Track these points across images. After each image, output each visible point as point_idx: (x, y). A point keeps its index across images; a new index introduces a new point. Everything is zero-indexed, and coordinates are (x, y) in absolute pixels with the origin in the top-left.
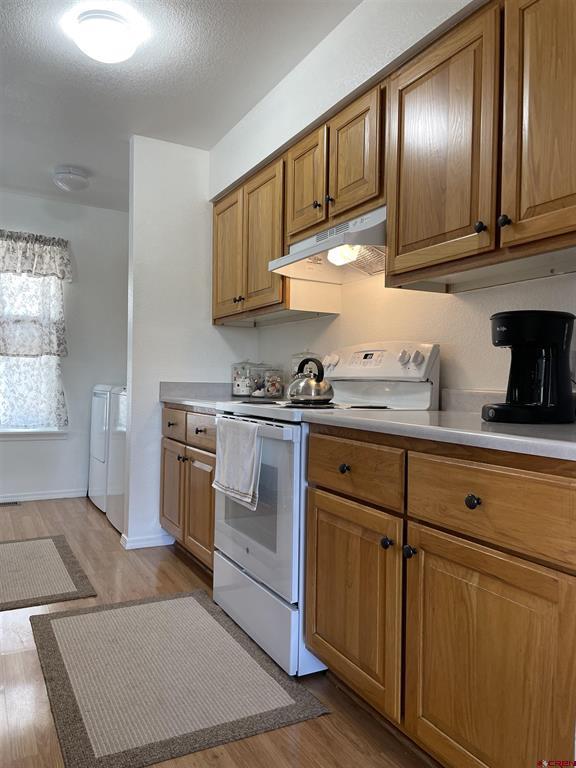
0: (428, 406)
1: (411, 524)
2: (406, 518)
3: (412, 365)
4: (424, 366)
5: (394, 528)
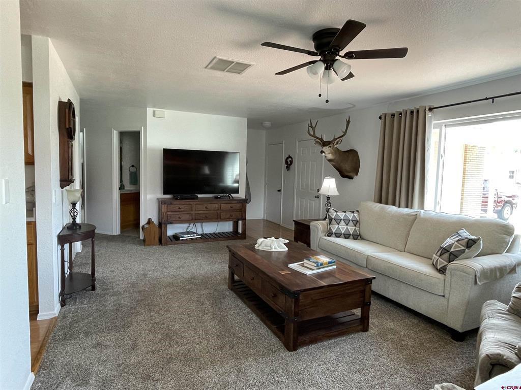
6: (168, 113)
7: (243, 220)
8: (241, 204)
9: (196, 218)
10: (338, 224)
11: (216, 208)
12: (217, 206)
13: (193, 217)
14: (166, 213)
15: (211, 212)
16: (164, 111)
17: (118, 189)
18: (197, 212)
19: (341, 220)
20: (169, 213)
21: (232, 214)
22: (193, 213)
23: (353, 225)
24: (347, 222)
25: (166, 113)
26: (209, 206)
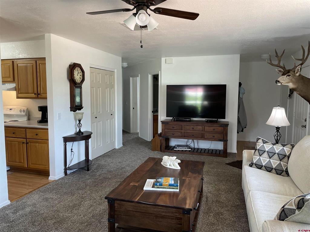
0: (26, 120)
1: (27, 139)
2: (26, 139)
3: (22, 112)
4: (25, 112)
5: (25, 141)
6: (175, 59)
7: (225, 141)
8: (223, 128)
9: (185, 136)
10: (260, 156)
11: (200, 129)
12: (201, 127)
13: (183, 134)
14: (164, 129)
15: (196, 132)
16: (172, 59)
17: (151, 112)
18: (185, 131)
19: (265, 151)
20: (166, 130)
21: (214, 135)
22: (183, 131)
23: (278, 158)
24: (271, 155)
25: (173, 59)
26: (195, 128)
